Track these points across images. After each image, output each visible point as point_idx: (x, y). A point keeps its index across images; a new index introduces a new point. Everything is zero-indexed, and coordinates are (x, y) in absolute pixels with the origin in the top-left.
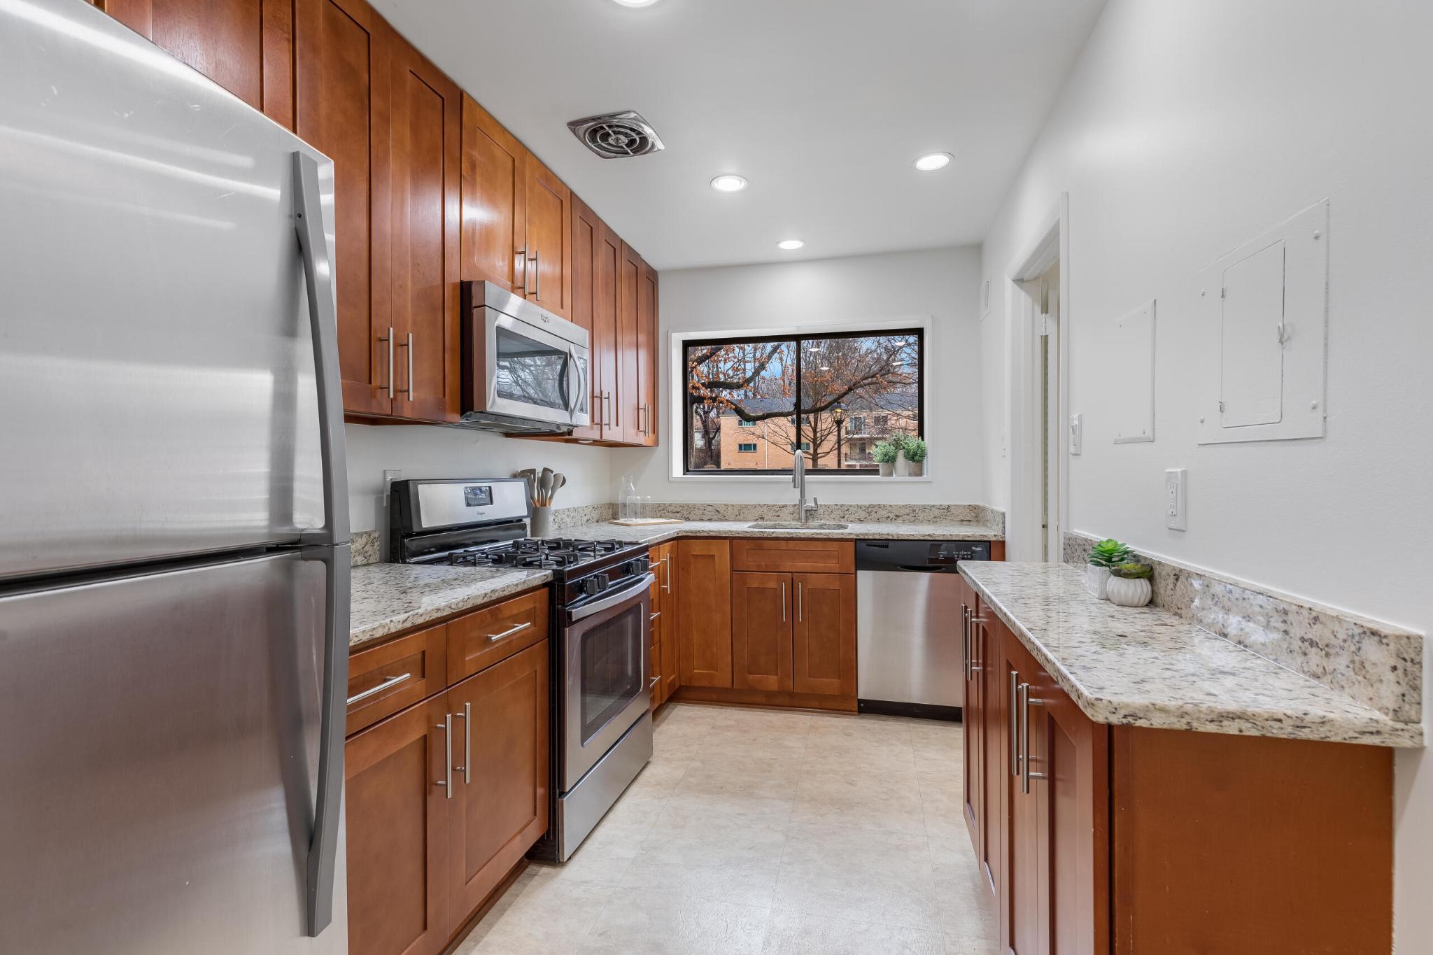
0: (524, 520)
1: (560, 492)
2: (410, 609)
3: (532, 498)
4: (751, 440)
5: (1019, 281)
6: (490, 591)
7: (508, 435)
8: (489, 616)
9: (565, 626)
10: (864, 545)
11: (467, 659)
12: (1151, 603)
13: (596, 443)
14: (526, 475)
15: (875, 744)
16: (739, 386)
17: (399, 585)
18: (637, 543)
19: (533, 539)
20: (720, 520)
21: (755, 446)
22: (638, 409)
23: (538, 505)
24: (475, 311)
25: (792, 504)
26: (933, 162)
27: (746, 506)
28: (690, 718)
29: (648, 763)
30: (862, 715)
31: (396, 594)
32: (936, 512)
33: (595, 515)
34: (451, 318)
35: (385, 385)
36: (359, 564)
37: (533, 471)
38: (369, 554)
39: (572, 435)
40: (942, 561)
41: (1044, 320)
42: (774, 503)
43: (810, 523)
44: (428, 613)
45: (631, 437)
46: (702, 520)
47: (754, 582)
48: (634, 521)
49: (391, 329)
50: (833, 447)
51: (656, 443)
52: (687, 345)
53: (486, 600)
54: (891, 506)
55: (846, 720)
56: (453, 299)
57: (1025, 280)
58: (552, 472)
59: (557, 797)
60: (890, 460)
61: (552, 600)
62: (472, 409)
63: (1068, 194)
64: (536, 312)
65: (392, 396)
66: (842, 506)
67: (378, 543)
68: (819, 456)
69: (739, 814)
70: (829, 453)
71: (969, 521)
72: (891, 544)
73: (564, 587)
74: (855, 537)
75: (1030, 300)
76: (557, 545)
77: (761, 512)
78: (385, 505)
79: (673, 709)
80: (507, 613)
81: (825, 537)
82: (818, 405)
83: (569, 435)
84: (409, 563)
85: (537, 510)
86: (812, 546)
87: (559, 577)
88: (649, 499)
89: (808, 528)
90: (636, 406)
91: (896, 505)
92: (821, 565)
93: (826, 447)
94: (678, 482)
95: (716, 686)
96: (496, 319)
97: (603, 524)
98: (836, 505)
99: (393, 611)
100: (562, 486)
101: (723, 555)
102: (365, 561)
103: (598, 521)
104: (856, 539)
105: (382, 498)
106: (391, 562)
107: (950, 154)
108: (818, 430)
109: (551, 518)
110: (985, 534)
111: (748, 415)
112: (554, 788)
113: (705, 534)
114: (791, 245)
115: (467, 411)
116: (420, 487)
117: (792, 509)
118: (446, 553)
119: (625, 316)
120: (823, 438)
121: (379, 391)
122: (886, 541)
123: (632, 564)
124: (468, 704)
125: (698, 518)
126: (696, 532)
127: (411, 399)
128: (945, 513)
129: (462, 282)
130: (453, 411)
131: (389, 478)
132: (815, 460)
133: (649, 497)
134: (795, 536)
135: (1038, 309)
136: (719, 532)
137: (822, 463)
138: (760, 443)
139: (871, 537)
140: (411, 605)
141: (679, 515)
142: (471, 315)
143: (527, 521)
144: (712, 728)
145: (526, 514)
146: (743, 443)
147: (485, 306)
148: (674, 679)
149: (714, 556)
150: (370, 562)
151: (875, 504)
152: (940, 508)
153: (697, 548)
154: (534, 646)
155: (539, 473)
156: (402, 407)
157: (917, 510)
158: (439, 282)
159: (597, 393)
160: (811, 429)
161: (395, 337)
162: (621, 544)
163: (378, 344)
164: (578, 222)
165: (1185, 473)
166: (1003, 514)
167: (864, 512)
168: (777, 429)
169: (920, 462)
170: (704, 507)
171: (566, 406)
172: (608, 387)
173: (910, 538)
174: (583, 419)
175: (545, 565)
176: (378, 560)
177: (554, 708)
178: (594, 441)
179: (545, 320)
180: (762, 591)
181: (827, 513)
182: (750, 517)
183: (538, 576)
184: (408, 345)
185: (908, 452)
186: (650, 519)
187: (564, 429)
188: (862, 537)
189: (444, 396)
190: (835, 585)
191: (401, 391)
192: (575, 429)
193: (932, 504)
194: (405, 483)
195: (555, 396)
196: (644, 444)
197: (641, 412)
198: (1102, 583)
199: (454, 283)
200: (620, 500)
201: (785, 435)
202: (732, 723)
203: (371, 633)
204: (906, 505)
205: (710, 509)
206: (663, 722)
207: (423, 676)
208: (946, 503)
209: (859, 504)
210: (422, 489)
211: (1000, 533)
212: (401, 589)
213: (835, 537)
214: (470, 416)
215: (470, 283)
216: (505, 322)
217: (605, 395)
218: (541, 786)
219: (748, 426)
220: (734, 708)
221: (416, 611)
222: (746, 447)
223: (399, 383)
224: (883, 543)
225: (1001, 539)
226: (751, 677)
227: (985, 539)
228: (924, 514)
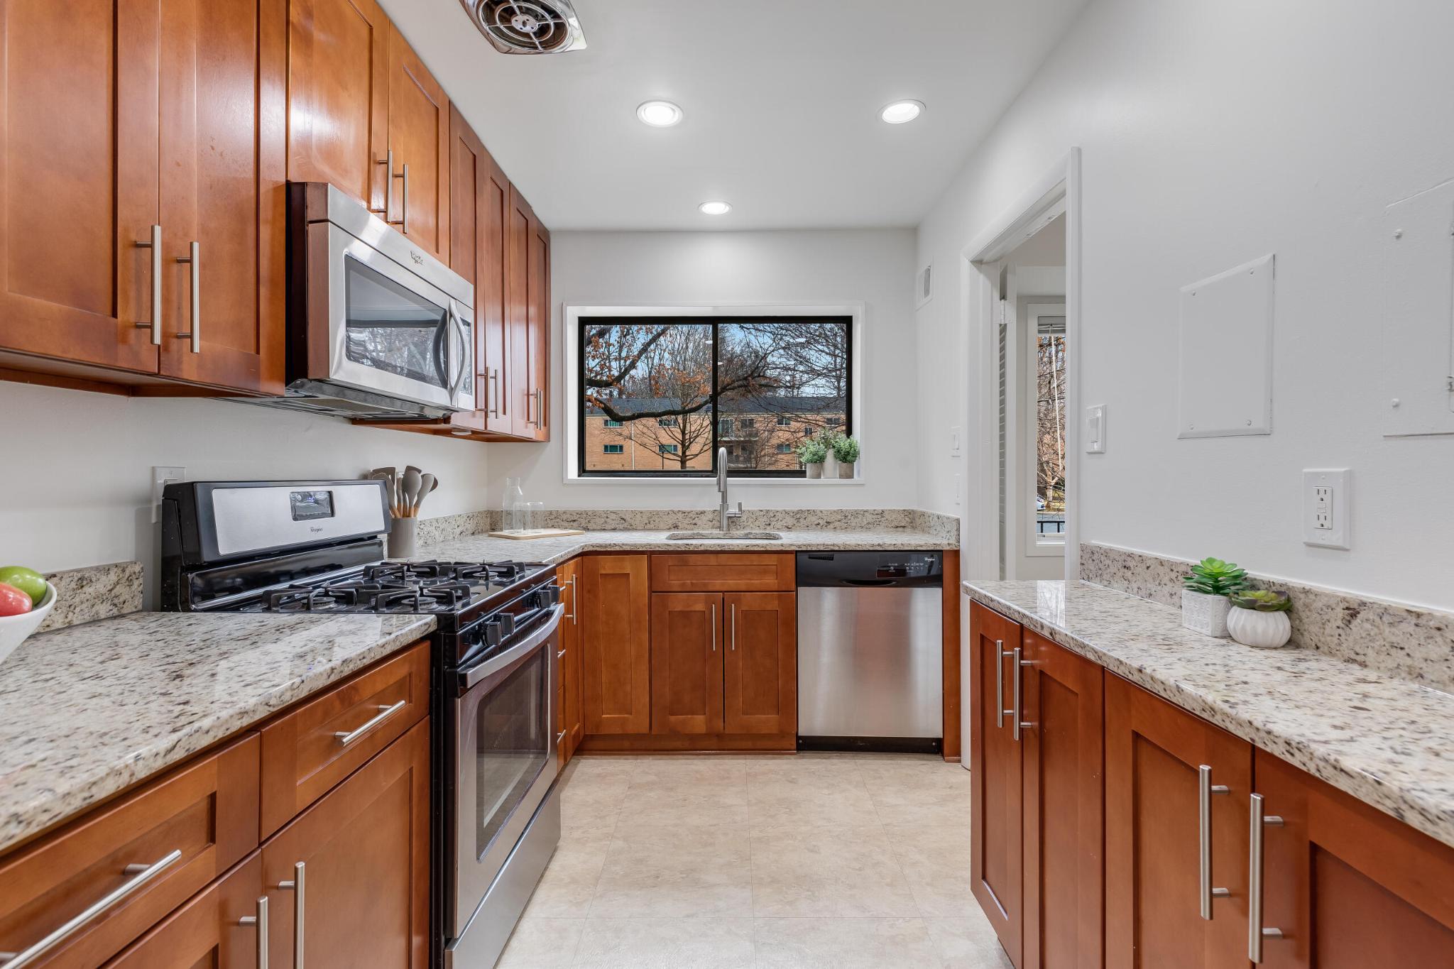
0: (379, 536)
1: (429, 498)
2: (183, 720)
3: (391, 507)
4: (618, 441)
5: (978, 262)
6: (339, 662)
7: (355, 421)
8: (337, 704)
9: (456, 695)
10: (805, 557)
11: (298, 784)
12: (1292, 643)
13: (476, 435)
14: (383, 476)
15: (826, 791)
16: (607, 384)
17: (170, 660)
18: (540, 565)
19: (393, 561)
20: (626, 529)
21: (621, 447)
22: (528, 395)
23: (399, 516)
24: (311, 228)
25: (712, 510)
26: (901, 112)
27: (658, 513)
28: (599, 775)
29: (555, 850)
30: (802, 754)
31: (160, 681)
32: (870, 518)
33: (470, 526)
34: (272, 235)
35: (145, 320)
36: (103, 617)
37: (391, 471)
38: (121, 600)
39: (449, 423)
40: (892, 574)
41: (1002, 307)
42: (689, 509)
43: (735, 532)
44: (222, 725)
45: (523, 430)
46: (604, 530)
47: (678, 603)
48: (522, 533)
49: (158, 229)
50: (702, 449)
51: (548, 438)
52: (584, 322)
53: (334, 678)
54: (821, 512)
55: (785, 761)
56: (275, 206)
57: (985, 261)
58: (420, 471)
59: (443, 946)
60: (819, 460)
61: (435, 660)
62: (304, 374)
63: (1079, 150)
64: (406, 248)
65: (158, 340)
66: (768, 511)
67: (141, 580)
68: (688, 458)
69: (688, 916)
70: (697, 455)
71: (904, 527)
72: (836, 556)
73: (455, 636)
74: (798, 549)
75: (988, 284)
76: (430, 571)
77: (675, 521)
78: (154, 520)
79: (576, 765)
80: (367, 692)
81: (762, 549)
82: (687, 408)
83: (445, 423)
84: (195, 611)
85: (397, 524)
86: (746, 560)
87: (446, 622)
88: (541, 505)
89: (732, 538)
90: (526, 392)
91: (827, 511)
92: (756, 582)
93: (694, 448)
94: (572, 484)
95: (629, 733)
96: (346, 245)
97: (480, 537)
98: (762, 511)
99: (146, 731)
100: (431, 490)
101: (639, 573)
102: (115, 611)
103: (473, 534)
104: (797, 551)
105: (149, 510)
106: (163, 610)
107: (923, 104)
108: (686, 432)
109: (416, 531)
110: (938, 542)
111: (617, 415)
112: (438, 935)
113: (617, 548)
114: (715, 209)
115: (296, 379)
116: (216, 494)
117: (710, 516)
118: (260, 591)
119: (514, 279)
120: (692, 440)
121: (133, 333)
122: (830, 553)
123: (539, 594)
124: (301, 865)
125: (599, 528)
126: (606, 546)
127: (197, 349)
128: (878, 519)
129: (289, 184)
130: (272, 378)
131: (161, 482)
132: (683, 462)
133: (541, 503)
134: (726, 548)
135: (997, 295)
136: (635, 545)
137: (690, 465)
138: (628, 445)
139: (814, 549)
140: (187, 708)
141: (575, 524)
142: (304, 234)
143: (384, 538)
144: (629, 788)
145: (382, 528)
146: (608, 443)
147: (327, 221)
148: (579, 728)
149: (629, 574)
150: (125, 611)
151: (804, 509)
152: (875, 513)
153: (607, 566)
154: (408, 733)
155: (400, 474)
156: (180, 361)
157: (850, 515)
158: (250, 174)
159: (481, 370)
160: (679, 431)
161: (166, 246)
162: (522, 566)
163: (132, 253)
164: (458, 145)
165: (1349, 475)
166: (958, 521)
167: (792, 519)
168: (645, 430)
169: (852, 462)
170: (607, 514)
171: (444, 383)
172: (494, 364)
173: (857, 549)
174: (465, 401)
175: (420, 605)
176: (140, 607)
177: (438, 817)
178: (474, 432)
179: (417, 260)
180: (686, 615)
181: (751, 520)
182: (662, 526)
183: (416, 624)
184: (190, 261)
185: (839, 451)
186: (542, 530)
187: (440, 414)
188: (804, 549)
189: (258, 352)
190: (773, 605)
191: (178, 337)
192: (454, 416)
193: (865, 509)
194: (191, 486)
195: (430, 368)
196: (534, 438)
197: (532, 398)
198: (1215, 616)
199: (276, 182)
200: (505, 505)
201: (654, 437)
202: (652, 778)
203: (86, 794)
204: (838, 510)
205: (613, 516)
206: (566, 784)
207: (212, 838)
208: (879, 508)
209: (787, 509)
210: (220, 497)
211: (953, 541)
212: (173, 668)
213: (774, 549)
214: (302, 386)
215: (303, 185)
216: (362, 252)
217: (491, 373)
218: (418, 933)
219: (615, 427)
220: (651, 757)
221: (196, 725)
222: (611, 449)
223: (173, 322)
224: (826, 555)
225: (956, 549)
226: (673, 718)
227: (938, 548)
228: (856, 520)
